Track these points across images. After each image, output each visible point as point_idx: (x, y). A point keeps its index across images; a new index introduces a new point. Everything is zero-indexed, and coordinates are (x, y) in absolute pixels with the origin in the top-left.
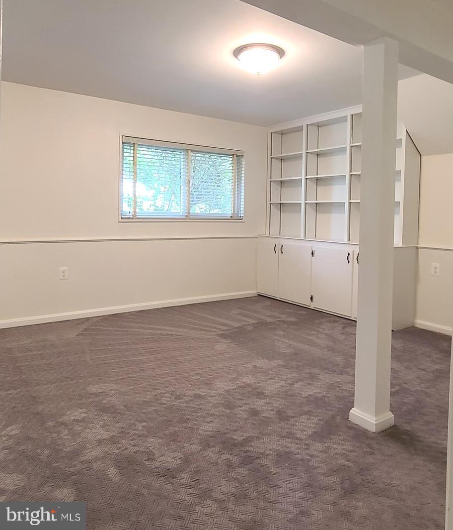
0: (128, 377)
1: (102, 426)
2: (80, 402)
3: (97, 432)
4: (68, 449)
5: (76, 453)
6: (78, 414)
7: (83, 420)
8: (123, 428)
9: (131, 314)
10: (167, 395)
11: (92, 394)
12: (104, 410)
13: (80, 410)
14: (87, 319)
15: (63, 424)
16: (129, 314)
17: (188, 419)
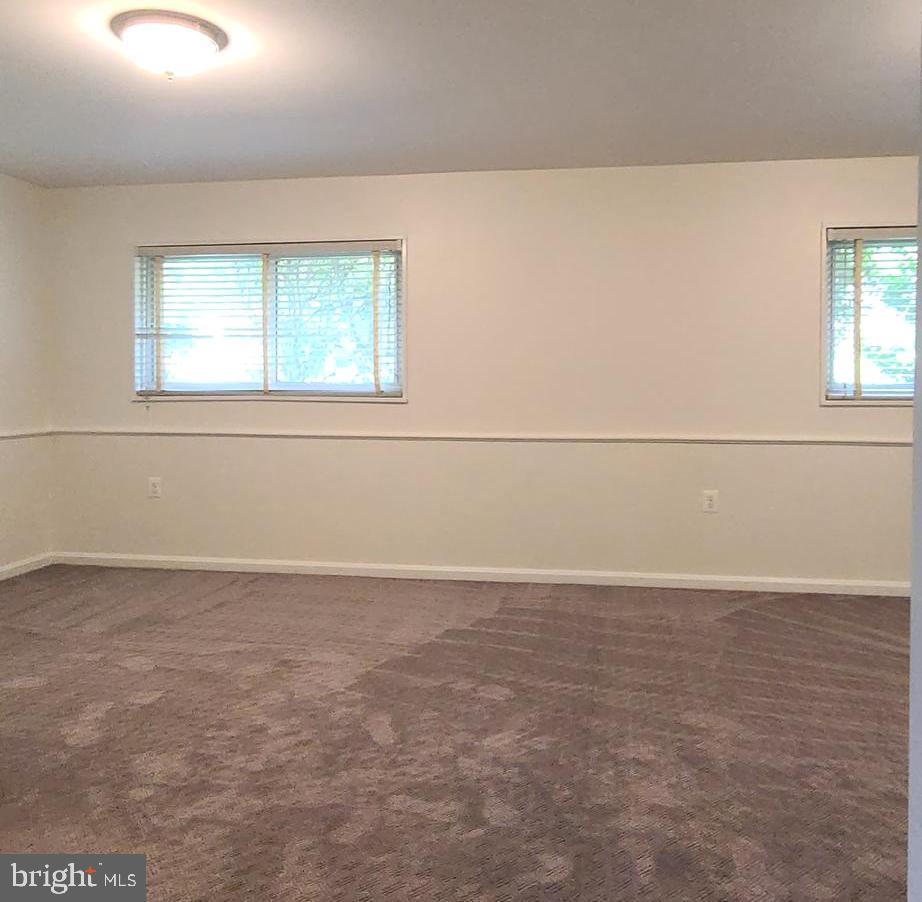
0: (769, 717)
1: (670, 786)
2: (659, 733)
3: (659, 793)
4: (599, 801)
5: (606, 812)
6: (646, 752)
7: (646, 764)
8: (704, 801)
9: (847, 599)
10: (826, 773)
11: (688, 727)
12: (689, 759)
13: (651, 748)
14: (753, 595)
15: (614, 757)
16: (842, 598)
17: (843, 833)
